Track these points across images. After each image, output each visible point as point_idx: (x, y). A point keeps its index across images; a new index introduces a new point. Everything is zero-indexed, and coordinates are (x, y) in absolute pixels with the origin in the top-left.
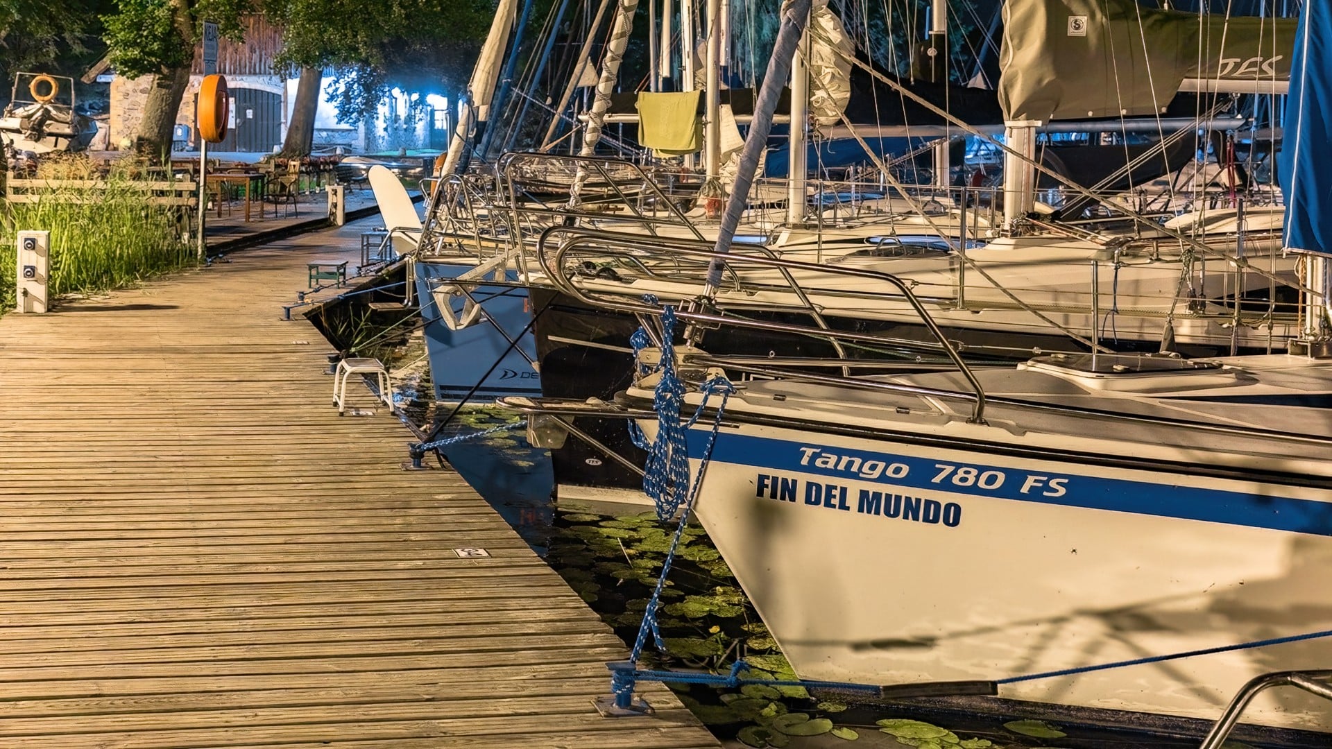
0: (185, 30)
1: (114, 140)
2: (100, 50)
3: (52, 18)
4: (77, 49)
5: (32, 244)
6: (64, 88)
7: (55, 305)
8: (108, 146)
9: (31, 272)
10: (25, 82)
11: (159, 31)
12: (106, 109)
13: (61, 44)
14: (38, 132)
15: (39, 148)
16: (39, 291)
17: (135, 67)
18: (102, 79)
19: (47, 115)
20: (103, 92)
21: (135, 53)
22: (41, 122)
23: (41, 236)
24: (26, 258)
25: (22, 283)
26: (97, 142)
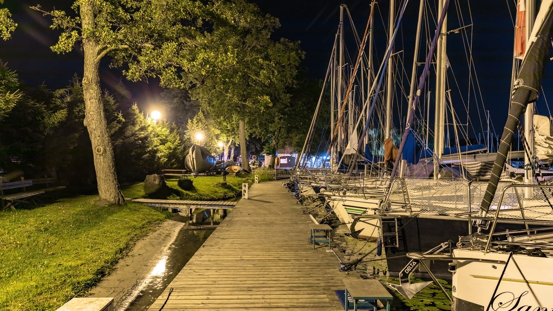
0: (276, 148)
1: (265, 165)
2: (262, 151)
3: (254, 143)
4: (259, 149)
5: (256, 176)
6: (257, 157)
7: (259, 183)
8: (265, 167)
9: (256, 179)
10: (252, 156)
11: (272, 148)
12: (264, 160)
13: (256, 148)
14: (254, 164)
15: (254, 167)
16: (257, 181)
17: (268, 154)
18: (263, 155)
19: (255, 162)
20: (264, 157)
21: (268, 152)
22: (254, 163)
23: (257, 175)
24: (256, 178)
25: (255, 180)
26: (262, 166)
